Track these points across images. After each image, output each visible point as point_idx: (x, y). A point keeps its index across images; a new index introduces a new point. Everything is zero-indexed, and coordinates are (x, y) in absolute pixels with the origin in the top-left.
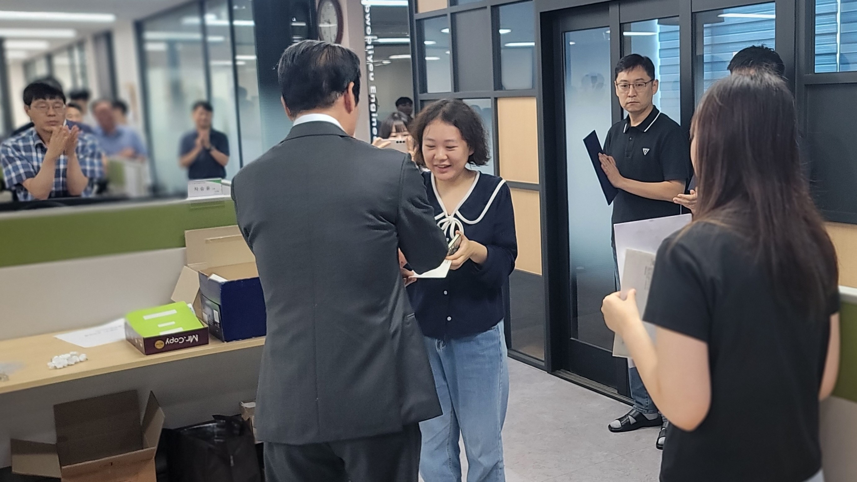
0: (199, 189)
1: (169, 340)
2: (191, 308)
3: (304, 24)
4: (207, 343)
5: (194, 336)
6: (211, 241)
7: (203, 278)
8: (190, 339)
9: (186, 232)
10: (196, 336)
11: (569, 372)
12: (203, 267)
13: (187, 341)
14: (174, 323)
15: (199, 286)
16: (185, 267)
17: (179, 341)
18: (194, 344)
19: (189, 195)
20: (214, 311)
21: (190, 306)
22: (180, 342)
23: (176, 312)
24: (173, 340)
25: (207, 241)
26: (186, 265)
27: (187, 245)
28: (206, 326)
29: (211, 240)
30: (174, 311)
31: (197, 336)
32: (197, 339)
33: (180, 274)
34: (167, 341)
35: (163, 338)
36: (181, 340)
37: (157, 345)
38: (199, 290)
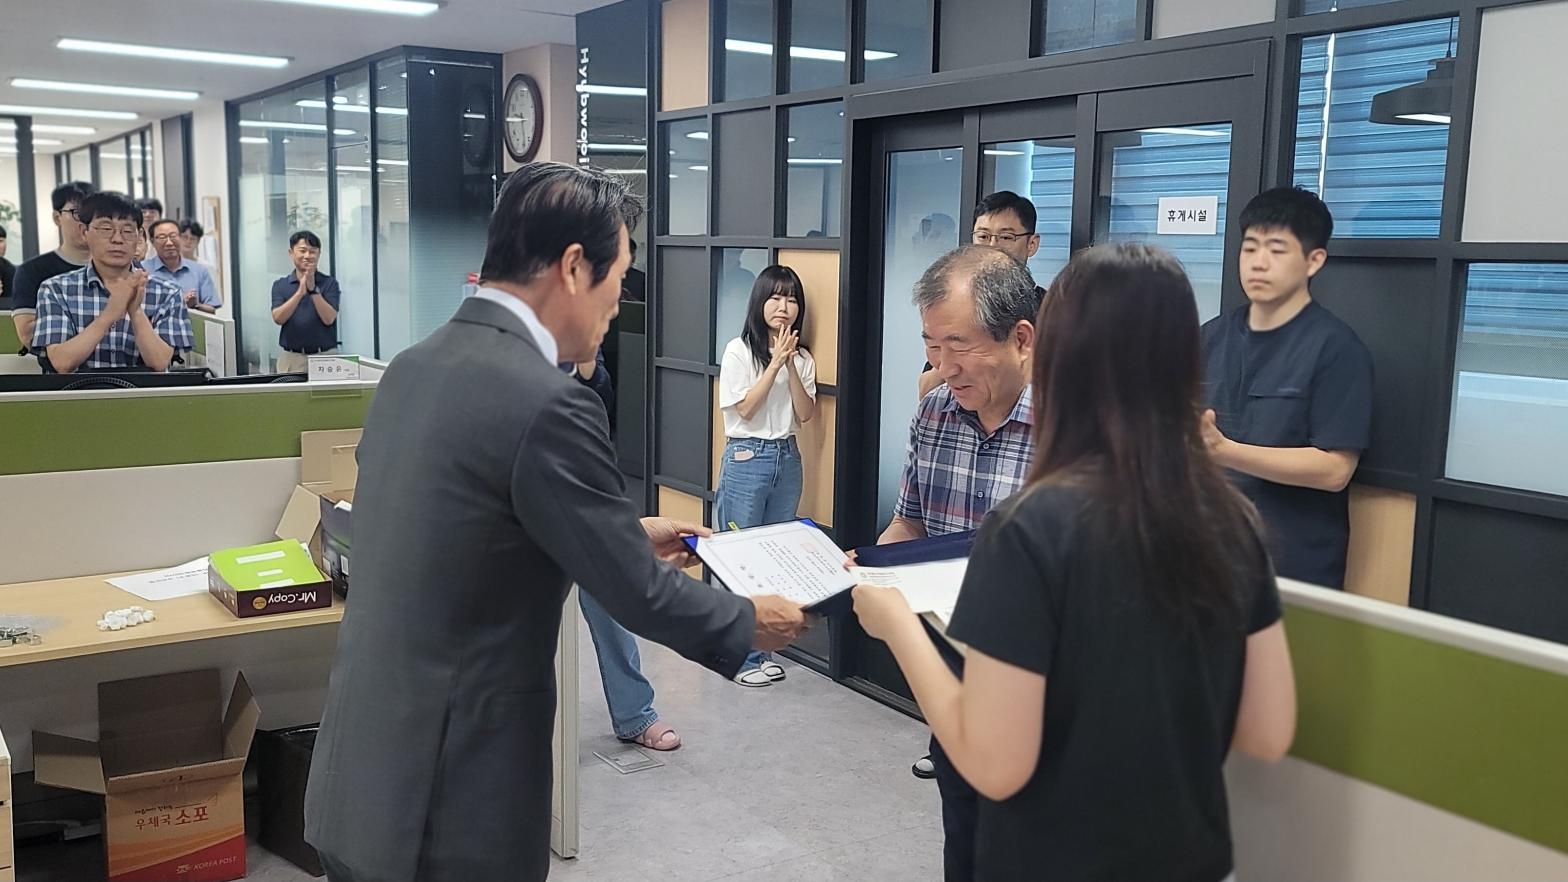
0: (326, 370)
1: (273, 598)
2: (306, 551)
4: (330, 606)
5: (310, 594)
6: (340, 451)
7: (327, 504)
8: (305, 598)
9: (303, 433)
10: (313, 594)
11: (866, 681)
12: (327, 490)
13: (300, 600)
14: (280, 571)
15: (320, 517)
16: (298, 486)
17: (288, 600)
18: (310, 606)
19: (310, 377)
20: (342, 557)
21: (305, 546)
22: (289, 602)
23: (284, 555)
24: (279, 597)
25: (335, 449)
26: (301, 485)
27: (303, 454)
28: (329, 579)
29: (341, 448)
30: (281, 554)
31: (315, 593)
32: (314, 600)
33: (290, 497)
34: (271, 598)
35: (265, 593)
36: (291, 598)
37: (256, 603)
38: (320, 522)
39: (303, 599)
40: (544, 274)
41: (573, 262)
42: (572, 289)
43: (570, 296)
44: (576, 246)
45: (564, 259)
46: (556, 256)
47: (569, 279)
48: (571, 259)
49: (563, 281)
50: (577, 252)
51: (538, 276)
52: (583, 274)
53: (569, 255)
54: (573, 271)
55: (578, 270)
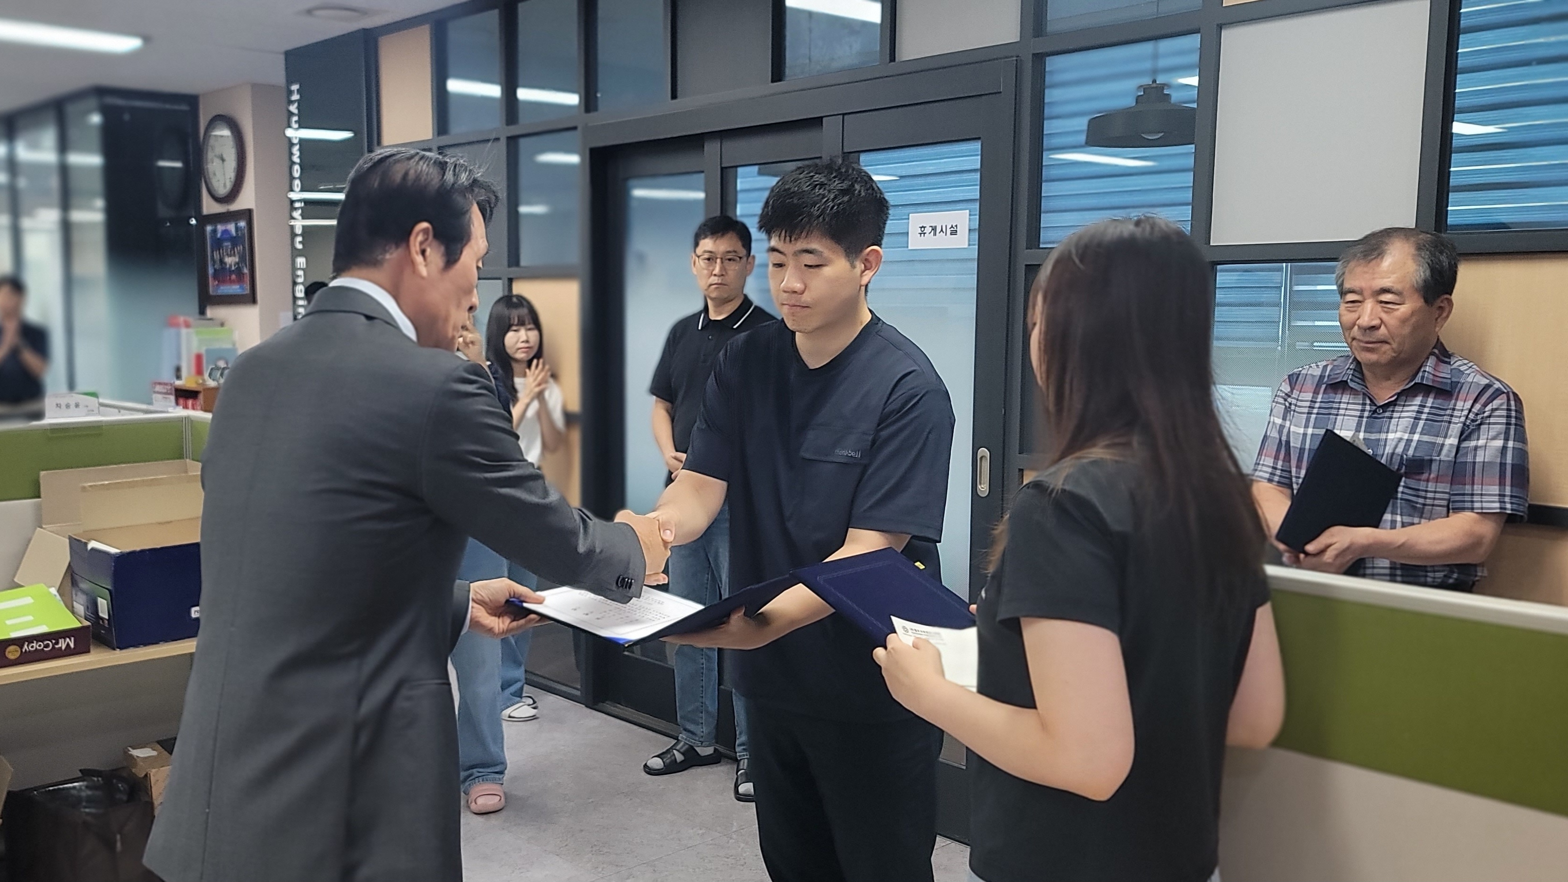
0: (63, 406)
1: (28, 646)
2: (55, 595)
3: (178, 165)
4: (88, 651)
5: (68, 640)
6: (90, 489)
7: (77, 546)
8: (62, 644)
9: (42, 473)
10: (70, 640)
11: (619, 705)
12: (76, 531)
13: (57, 646)
14: (31, 618)
15: (68, 559)
16: (38, 529)
17: (45, 647)
18: (68, 653)
19: (47, 414)
20: (99, 600)
21: (54, 591)
22: (45, 649)
23: (32, 601)
24: (34, 645)
25: (84, 488)
26: (41, 527)
27: (42, 495)
28: (87, 623)
29: (91, 486)
30: (29, 600)
31: (72, 639)
32: (72, 645)
33: (29, 540)
34: (26, 646)
35: (19, 642)
36: (47, 646)
37: (9, 652)
38: (69, 565)
39: (60, 645)
40: (392, 256)
41: (421, 243)
42: (423, 271)
43: (422, 278)
44: (425, 225)
45: (412, 238)
46: (403, 237)
47: (419, 259)
48: (420, 238)
49: (413, 263)
50: (425, 231)
51: (388, 256)
52: (435, 254)
53: (417, 234)
54: (423, 252)
55: (428, 251)
